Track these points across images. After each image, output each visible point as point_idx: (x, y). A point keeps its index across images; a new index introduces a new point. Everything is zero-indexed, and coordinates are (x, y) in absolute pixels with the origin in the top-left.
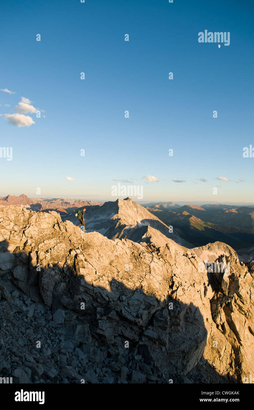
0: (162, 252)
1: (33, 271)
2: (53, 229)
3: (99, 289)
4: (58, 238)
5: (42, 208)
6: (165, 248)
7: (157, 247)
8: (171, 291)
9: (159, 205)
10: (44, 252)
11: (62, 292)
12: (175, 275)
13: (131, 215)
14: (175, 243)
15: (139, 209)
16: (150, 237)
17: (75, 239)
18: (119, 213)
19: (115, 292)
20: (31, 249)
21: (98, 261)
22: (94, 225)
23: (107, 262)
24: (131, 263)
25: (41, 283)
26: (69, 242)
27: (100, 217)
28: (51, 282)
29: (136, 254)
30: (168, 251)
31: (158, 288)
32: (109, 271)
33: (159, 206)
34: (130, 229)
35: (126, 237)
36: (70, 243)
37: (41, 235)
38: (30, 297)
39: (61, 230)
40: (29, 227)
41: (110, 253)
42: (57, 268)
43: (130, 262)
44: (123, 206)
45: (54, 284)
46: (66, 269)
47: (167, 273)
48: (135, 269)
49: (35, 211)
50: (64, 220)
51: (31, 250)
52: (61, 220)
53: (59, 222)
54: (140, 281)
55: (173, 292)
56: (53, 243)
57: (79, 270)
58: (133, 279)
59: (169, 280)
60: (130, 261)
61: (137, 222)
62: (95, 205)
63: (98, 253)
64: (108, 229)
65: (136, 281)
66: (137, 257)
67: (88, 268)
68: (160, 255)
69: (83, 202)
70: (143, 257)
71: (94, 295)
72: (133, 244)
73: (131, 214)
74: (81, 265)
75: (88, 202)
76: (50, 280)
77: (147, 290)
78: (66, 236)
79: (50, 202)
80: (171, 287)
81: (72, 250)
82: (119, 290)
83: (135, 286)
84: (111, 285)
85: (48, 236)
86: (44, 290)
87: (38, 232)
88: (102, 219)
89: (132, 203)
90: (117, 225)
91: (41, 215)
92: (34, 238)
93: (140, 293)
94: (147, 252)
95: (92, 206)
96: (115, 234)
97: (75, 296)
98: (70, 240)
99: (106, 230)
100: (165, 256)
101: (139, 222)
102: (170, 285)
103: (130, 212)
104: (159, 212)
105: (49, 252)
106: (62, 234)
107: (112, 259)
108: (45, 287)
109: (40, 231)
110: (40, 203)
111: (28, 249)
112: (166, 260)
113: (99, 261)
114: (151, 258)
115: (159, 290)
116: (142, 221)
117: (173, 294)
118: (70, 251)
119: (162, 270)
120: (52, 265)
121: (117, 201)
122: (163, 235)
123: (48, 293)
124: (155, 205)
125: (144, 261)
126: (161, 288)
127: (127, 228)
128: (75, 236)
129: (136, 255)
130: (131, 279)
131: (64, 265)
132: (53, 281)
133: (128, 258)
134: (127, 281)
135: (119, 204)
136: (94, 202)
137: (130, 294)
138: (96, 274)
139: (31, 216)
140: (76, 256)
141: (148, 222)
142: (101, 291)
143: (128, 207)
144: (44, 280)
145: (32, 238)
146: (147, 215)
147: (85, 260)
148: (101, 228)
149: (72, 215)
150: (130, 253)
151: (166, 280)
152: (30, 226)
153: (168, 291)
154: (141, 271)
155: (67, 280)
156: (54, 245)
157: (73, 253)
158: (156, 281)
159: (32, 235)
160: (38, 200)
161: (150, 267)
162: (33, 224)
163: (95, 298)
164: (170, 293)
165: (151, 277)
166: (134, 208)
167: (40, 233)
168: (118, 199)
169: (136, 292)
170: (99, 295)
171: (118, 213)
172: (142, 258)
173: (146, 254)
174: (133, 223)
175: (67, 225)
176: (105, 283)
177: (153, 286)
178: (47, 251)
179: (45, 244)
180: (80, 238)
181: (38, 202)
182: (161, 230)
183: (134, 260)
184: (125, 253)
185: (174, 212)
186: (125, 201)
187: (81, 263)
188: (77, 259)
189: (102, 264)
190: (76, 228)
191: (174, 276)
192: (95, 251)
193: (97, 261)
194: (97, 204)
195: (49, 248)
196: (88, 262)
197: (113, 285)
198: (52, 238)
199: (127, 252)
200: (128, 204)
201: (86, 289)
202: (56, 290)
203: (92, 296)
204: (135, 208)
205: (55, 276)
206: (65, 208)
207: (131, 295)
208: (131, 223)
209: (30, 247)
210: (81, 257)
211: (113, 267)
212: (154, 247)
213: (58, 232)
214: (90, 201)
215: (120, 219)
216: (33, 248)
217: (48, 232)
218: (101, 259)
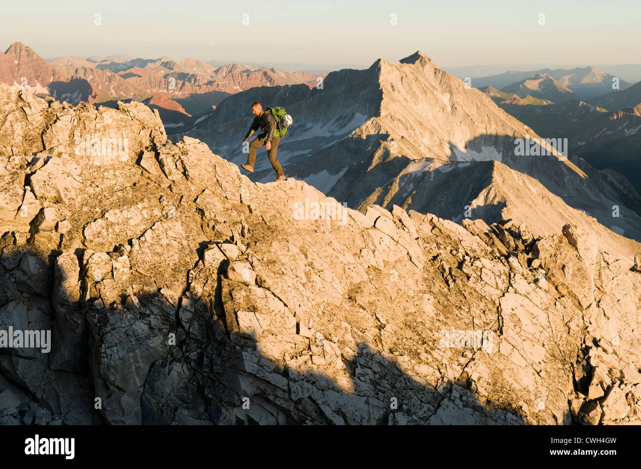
0: (548, 256)
1: (66, 320)
2: (136, 170)
3: (310, 386)
4: (155, 202)
5: (94, 97)
6: (561, 242)
7: (527, 237)
8: (582, 401)
9: (540, 80)
10: (108, 253)
11: (175, 395)
12: (596, 343)
13: (428, 121)
14: (601, 227)
15: (459, 99)
16: (503, 204)
17: (219, 206)
18: (383, 113)
19: (371, 401)
20: (58, 242)
21: (304, 285)
22: (290, 160)
23: (337, 292)
24: (427, 296)
25: (100, 363)
26: (198, 217)
27: (311, 128)
28: (136, 361)
29: (448, 261)
30: (572, 252)
31: (532, 389)
32: (345, 324)
33: (540, 84)
34: (425, 174)
35: (409, 205)
36: (199, 220)
37: (91, 191)
38: (60, 414)
39: (167, 172)
40: (46, 162)
41: (349, 258)
42: (156, 311)
43: (425, 292)
44: (399, 86)
45: (147, 368)
46: (189, 315)
47: (565, 335)
48: (442, 318)
49: (65, 103)
50: (174, 135)
51: (60, 245)
52: (165, 136)
53: (158, 145)
54: (463, 361)
55: (588, 406)
56: (138, 221)
57: (237, 317)
58: (435, 354)
59: (574, 361)
60: (424, 288)
61: (452, 147)
62: (290, 84)
63: (306, 256)
64: (342, 174)
65: (445, 361)
66: (450, 273)
67: (270, 312)
68: (540, 266)
69: (245, 75)
70: (474, 275)
71: (292, 409)
72: (434, 227)
73: (431, 118)
74: (241, 301)
75: (265, 73)
76: (131, 354)
77: (487, 394)
78: (186, 194)
79: (122, 73)
80: (582, 386)
81: (210, 246)
82: (384, 392)
83: (443, 378)
84: (353, 375)
85: (120, 194)
86: (111, 387)
87: (79, 179)
88: (317, 138)
89: (432, 75)
90: (376, 160)
91: (88, 117)
92: (67, 201)
93: (461, 406)
94: (490, 256)
95: (278, 88)
96: (369, 192)
97: (223, 410)
98: (200, 210)
99: (334, 179)
100: (557, 273)
101: (461, 147)
102: (577, 379)
103: (424, 109)
104: (538, 106)
105: (126, 253)
106: (170, 187)
107: (357, 280)
108: (112, 378)
109: (88, 177)
110: (83, 77)
111: (47, 241)
112: (563, 284)
113: (310, 284)
114: (503, 277)
115: (533, 398)
116: (472, 144)
117: (588, 412)
118: (202, 249)
119: (545, 323)
120: (135, 300)
121: (376, 68)
122: (551, 195)
123: (126, 399)
124: (524, 81)
125: (478, 287)
126: (540, 388)
127: (412, 168)
128: (219, 196)
129: (447, 267)
130: (426, 352)
131: (180, 299)
132: (142, 358)
133: (416, 277)
134: (413, 361)
135: (382, 79)
136: (287, 74)
137: (425, 409)
138: (298, 332)
139: (51, 120)
140: (224, 268)
141: (493, 148)
142: (317, 395)
143: (417, 92)
144: (109, 352)
145: (58, 201)
146: (489, 121)
147: (257, 283)
148: (316, 170)
149: (206, 120)
150: (424, 259)
151: (564, 362)
152: (49, 158)
153: (570, 402)
154: (467, 325)
155: (193, 355)
156: (143, 227)
157: (213, 257)
158: (523, 363)
159: (58, 192)
160: (78, 64)
161: (499, 311)
162: (61, 149)
163: (296, 417)
164: (577, 410)
165: (505, 348)
166: (439, 95)
167: (89, 182)
168: (379, 60)
169: (446, 401)
170: (310, 407)
171: (377, 114)
172: (468, 278)
173: (486, 262)
174: (436, 150)
175: (190, 154)
176: (330, 364)
177: (511, 380)
178: (118, 249)
179: (107, 226)
180: (237, 202)
181: (76, 71)
182: (543, 178)
183: (439, 285)
184: (407, 258)
185: (598, 109)
186: (407, 67)
187: (243, 293)
188: (227, 277)
189: (319, 299)
190: (223, 166)
191: (594, 348)
192: (294, 250)
193: (301, 288)
194: (299, 80)
195: (123, 239)
196: (268, 289)
197: (362, 375)
198: (133, 203)
199: (411, 254)
200: (417, 80)
201: (263, 386)
202: (152, 389)
203: (286, 412)
204: (443, 92)
205: (148, 337)
206: (179, 94)
207: (429, 410)
208: (430, 150)
209: (55, 236)
210: (242, 272)
211: (361, 310)
212: (517, 236)
213: (153, 179)
214: (273, 70)
215: (385, 137)
216: (67, 237)
217: (118, 180)
218: (315, 278)
